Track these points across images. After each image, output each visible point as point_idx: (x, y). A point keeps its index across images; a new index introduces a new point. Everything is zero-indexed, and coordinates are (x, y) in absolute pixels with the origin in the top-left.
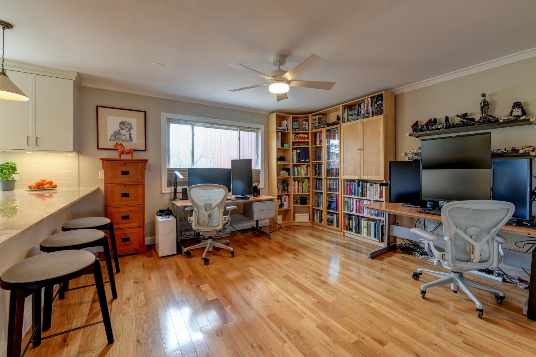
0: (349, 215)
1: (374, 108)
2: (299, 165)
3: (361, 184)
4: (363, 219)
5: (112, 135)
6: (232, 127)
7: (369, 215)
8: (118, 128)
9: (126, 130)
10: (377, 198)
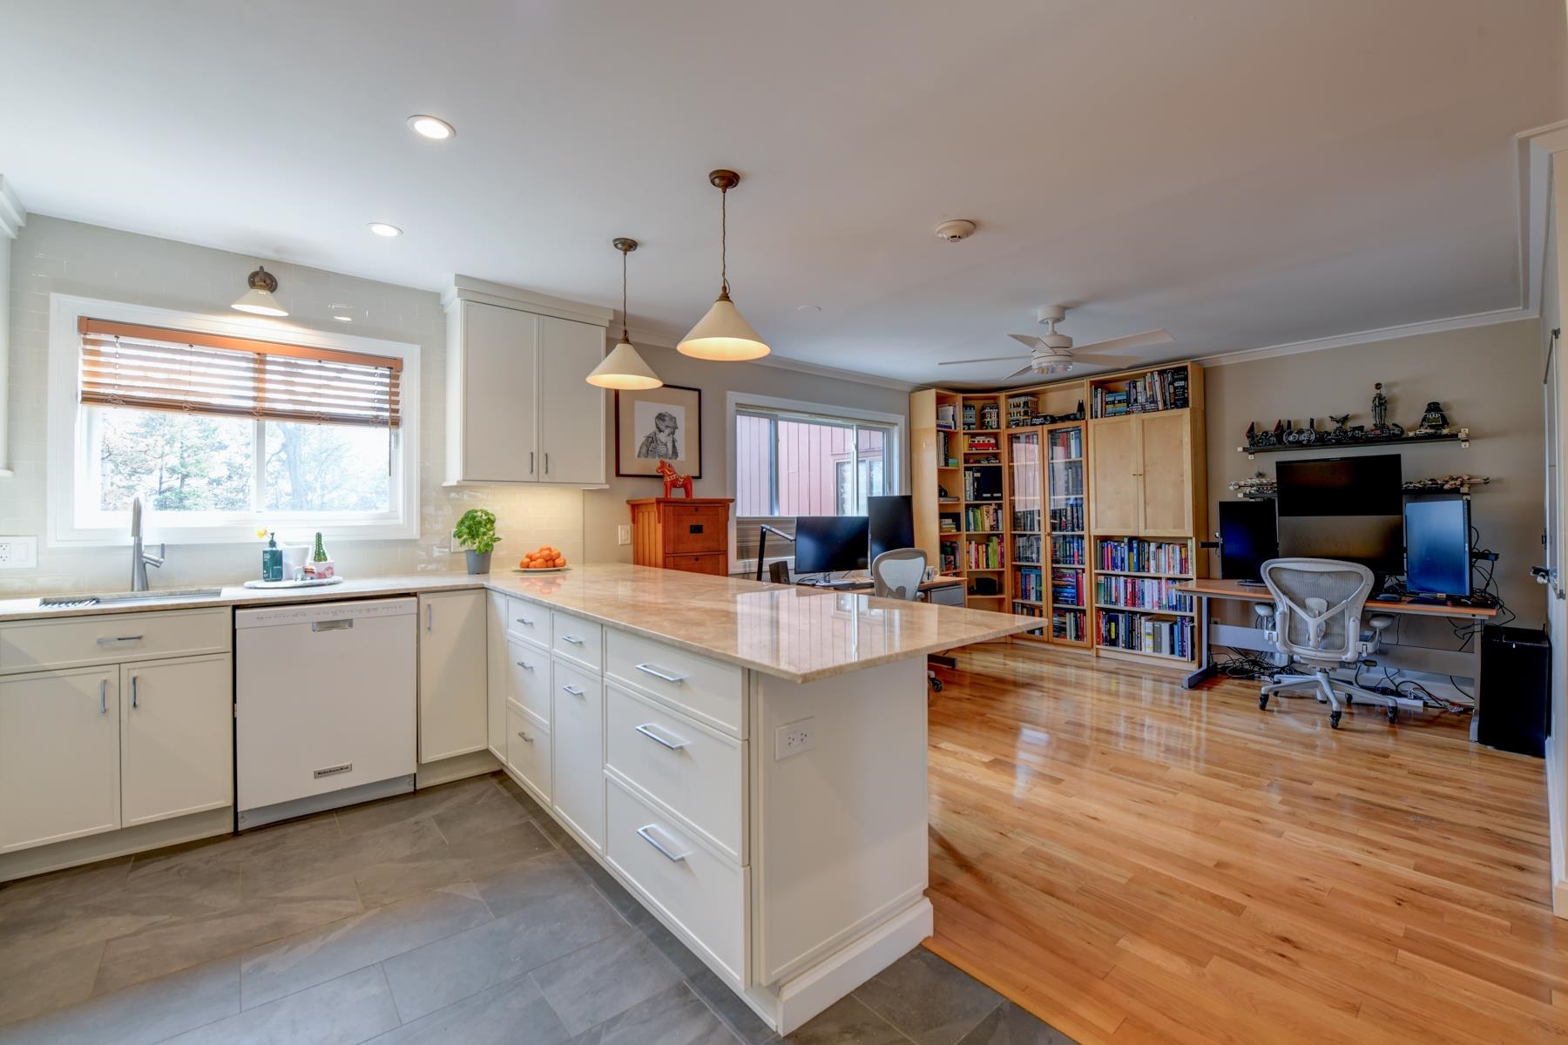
0: (1107, 611)
1: (1167, 394)
2: (977, 506)
3: (1135, 545)
4: (1143, 618)
5: (643, 444)
6: (845, 420)
7: (1157, 608)
8: (654, 429)
9: (667, 431)
10: (1175, 573)
